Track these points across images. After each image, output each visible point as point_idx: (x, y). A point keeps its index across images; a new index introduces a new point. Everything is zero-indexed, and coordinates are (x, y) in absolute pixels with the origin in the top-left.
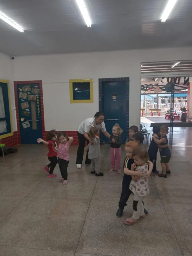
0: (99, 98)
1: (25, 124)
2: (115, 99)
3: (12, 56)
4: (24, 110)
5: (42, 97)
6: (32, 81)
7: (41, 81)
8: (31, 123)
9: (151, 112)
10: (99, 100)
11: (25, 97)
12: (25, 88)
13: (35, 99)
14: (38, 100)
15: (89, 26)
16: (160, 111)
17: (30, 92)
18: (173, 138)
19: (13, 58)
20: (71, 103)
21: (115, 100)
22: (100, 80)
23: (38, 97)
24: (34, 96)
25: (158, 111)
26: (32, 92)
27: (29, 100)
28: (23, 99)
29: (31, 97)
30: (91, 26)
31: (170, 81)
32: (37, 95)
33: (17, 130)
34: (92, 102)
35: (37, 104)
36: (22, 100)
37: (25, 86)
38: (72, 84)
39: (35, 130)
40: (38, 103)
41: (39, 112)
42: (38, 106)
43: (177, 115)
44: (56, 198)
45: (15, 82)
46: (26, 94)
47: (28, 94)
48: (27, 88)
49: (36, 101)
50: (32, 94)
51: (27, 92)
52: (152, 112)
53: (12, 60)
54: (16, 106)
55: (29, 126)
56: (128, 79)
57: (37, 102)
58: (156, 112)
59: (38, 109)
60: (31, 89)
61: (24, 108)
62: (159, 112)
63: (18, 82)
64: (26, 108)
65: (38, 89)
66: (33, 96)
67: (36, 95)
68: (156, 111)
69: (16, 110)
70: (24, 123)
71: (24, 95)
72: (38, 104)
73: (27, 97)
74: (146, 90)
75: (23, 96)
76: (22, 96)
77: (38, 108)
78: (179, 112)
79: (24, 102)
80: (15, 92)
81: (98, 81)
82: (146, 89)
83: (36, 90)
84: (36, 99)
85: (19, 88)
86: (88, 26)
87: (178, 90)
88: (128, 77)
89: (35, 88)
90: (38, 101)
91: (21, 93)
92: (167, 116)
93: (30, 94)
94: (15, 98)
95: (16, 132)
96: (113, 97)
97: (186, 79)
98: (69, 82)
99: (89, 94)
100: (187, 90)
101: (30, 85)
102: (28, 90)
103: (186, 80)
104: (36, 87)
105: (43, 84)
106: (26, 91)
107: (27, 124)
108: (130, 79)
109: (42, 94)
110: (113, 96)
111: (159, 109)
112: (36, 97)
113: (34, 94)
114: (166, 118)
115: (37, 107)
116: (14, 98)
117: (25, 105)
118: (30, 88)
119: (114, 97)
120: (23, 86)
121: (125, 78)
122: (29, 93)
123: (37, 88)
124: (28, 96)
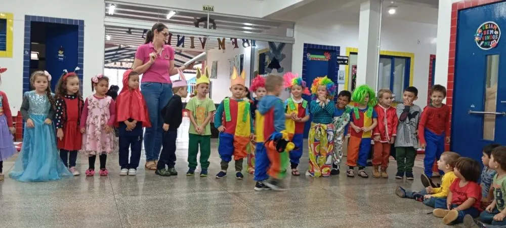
0: (24, 51)
2: (61, 57)
10: (24, 53)
22: (27, 17)
34: (11, 56)
56: (82, 22)
81: (23, 19)
88: (81, 19)
97: (180, 38)
99: (5, 41)
103: (180, 40)
108: (85, 24)
121: (76, 21)
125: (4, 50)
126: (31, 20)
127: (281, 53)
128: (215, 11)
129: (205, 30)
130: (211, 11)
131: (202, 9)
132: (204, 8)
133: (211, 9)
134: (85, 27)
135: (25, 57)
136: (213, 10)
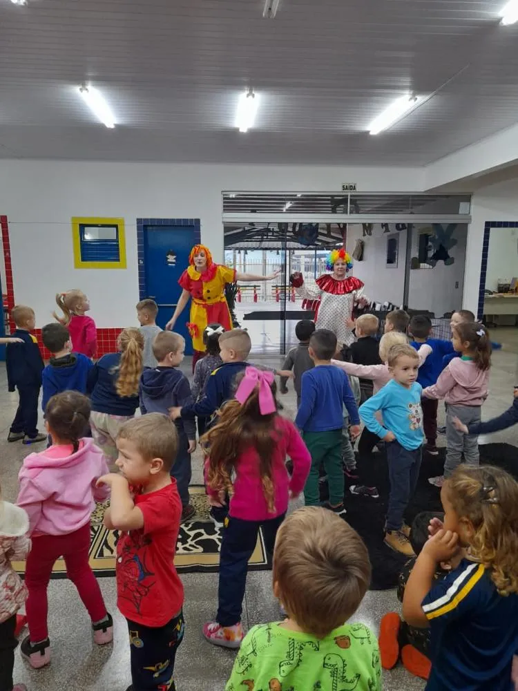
0: (139, 260)
2: (173, 263)
5: (7, 254)
7: (5, 217)
10: (139, 263)
20: (76, 267)
21: (174, 265)
34: (125, 267)
38: (78, 226)
56: (198, 221)
74: (261, 241)
81: (135, 223)
82: (262, 238)
88: (197, 218)
98: (70, 222)
99: (118, 249)
105: (9, 225)
108: (202, 223)
109: (8, 246)
110: (169, 256)
119: (171, 259)
121: (192, 220)
125: (118, 260)
126: (143, 224)
127: (451, 238)
128: (357, 190)
129: (344, 216)
130: (353, 190)
131: (340, 189)
132: (343, 186)
133: (353, 188)
134: (201, 227)
135: (140, 268)
136: (355, 189)
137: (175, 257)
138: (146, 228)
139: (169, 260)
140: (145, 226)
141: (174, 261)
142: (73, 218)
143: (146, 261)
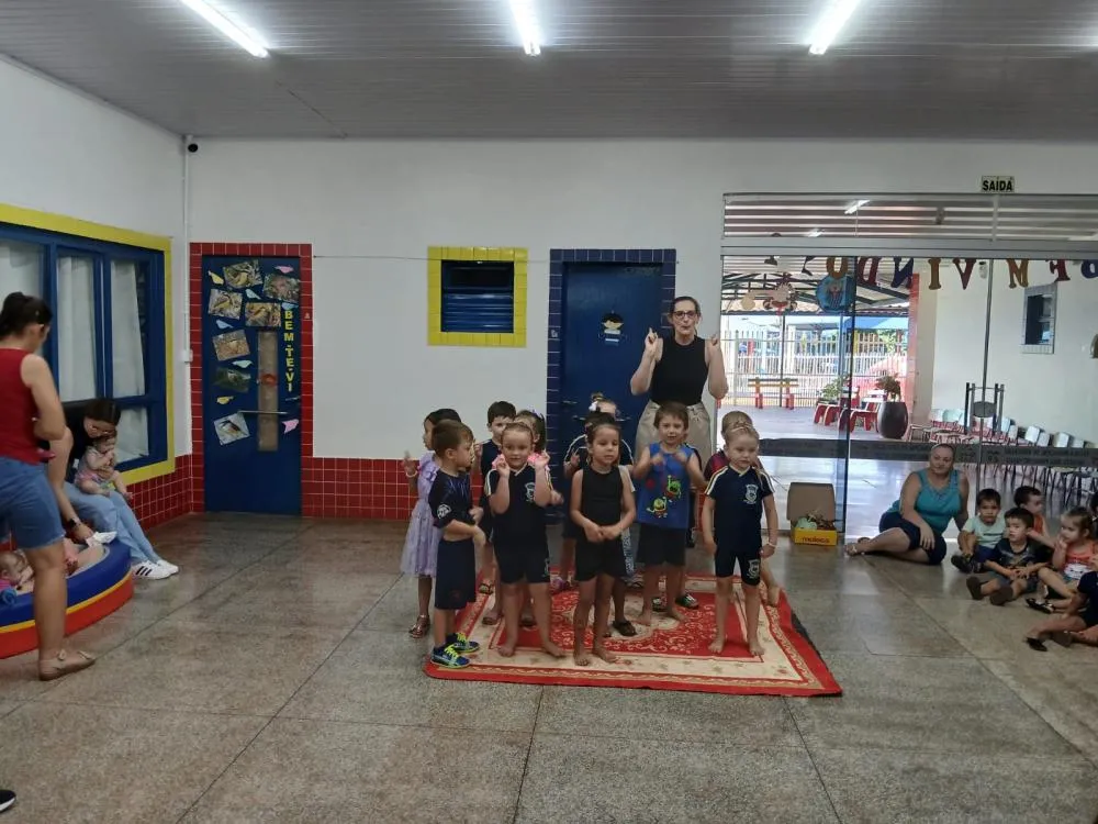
0: (550, 330)
1: (227, 428)
2: (614, 336)
3: (190, 140)
4: (229, 364)
5: (307, 316)
6: (268, 246)
7: (307, 248)
8: (252, 420)
9: (753, 389)
10: (550, 336)
11: (234, 312)
12: (237, 273)
13: (278, 322)
14: (288, 325)
15: (532, 50)
16: (793, 385)
17: (256, 289)
18: (848, 503)
19: (193, 148)
20: (431, 342)
21: (617, 340)
22: (555, 254)
23: (289, 315)
24: (274, 308)
25: (784, 389)
26: (265, 289)
27: (249, 323)
28: (225, 319)
29: (259, 312)
30: (538, 52)
31: (837, 268)
32: (287, 306)
33: (189, 451)
34: (522, 344)
35: (282, 344)
36: (222, 325)
37: (236, 267)
38: (439, 265)
39: (267, 454)
40: (289, 337)
41: (292, 375)
42: (289, 350)
43: (865, 410)
44: (393, 725)
45: (194, 247)
46: (238, 298)
47: (246, 299)
48: (246, 275)
49: (281, 331)
50: (265, 299)
51: (242, 291)
52: (758, 390)
53: (190, 156)
54: (192, 347)
55: (244, 433)
56: (671, 254)
57: (286, 335)
58: (776, 390)
59: (289, 362)
60: (263, 280)
61: (226, 358)
62: (788, 390)
63: (207, 246)
64: (236, 356)
65: (293, 281)
66: (269, 306)
67: (281, 302)
68: (774, 386)
69: (192, 364)
70: (223, 420)
71: (231, 303)
72: (290, 343)
73: (242, 313)
74: (735, 298)
75: (226, 305)
76: (222, 305)
77: (288, 360)
78: (874, 396)
79: (226, 331)
80: (192, 286)
81: (547, 257)
83: (283, 285)
84: (283, 319)
85: (210, 273)
86: (528, 51)
87: (870, 302)
88: (671, 247)
89: (280, 273)
90: (289, 332)
91: (216, 294)
92: (821, 411)
93: (255, 300)
94: (193, 312)
95: (186, 457)
96: (606, 328)
97: (902, 265)
98: (426, 257)
99: (511, 310)
100: (905, 304)
101: (256, 262)
102: (248, 282)
103: (901, 267)
104: (285, 270)
105: (314, 260)
106: (239, 283)
107: (236, 428)
108: (679, 257)
109: (309, 301)
110: (608, 324)
111: (787, 380)
112: (283, 310)
113: (274, 300)
114: (816, 421)
115: (282, 356)
116: (187, 312)
117: (231, 346)
118: (258, 275)
119: (612, 328)
120: (228, 265)
121: (658, 252)
122: (250, 294)
123: (289, 275)
124: (248, 305)
125: (510, 329)
126: (563, 259)
128: (1017, 189)
130: (1005, 192)
131: (978, 187)
132: (985, 183)
133: (1007, 185)
134: (677, 266)
135: (551, 345)
136: (1010, 187)
137: (619, 325)
138: (570, 267)
139: (606, 331)
140: (566, 264)
141: (618, 332)
142: (430, 249)
143: (562, 333)
